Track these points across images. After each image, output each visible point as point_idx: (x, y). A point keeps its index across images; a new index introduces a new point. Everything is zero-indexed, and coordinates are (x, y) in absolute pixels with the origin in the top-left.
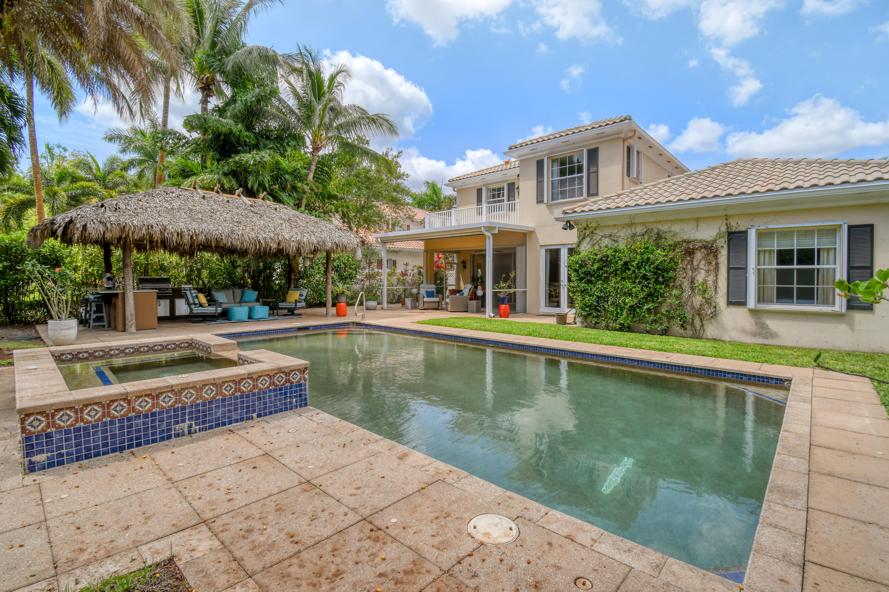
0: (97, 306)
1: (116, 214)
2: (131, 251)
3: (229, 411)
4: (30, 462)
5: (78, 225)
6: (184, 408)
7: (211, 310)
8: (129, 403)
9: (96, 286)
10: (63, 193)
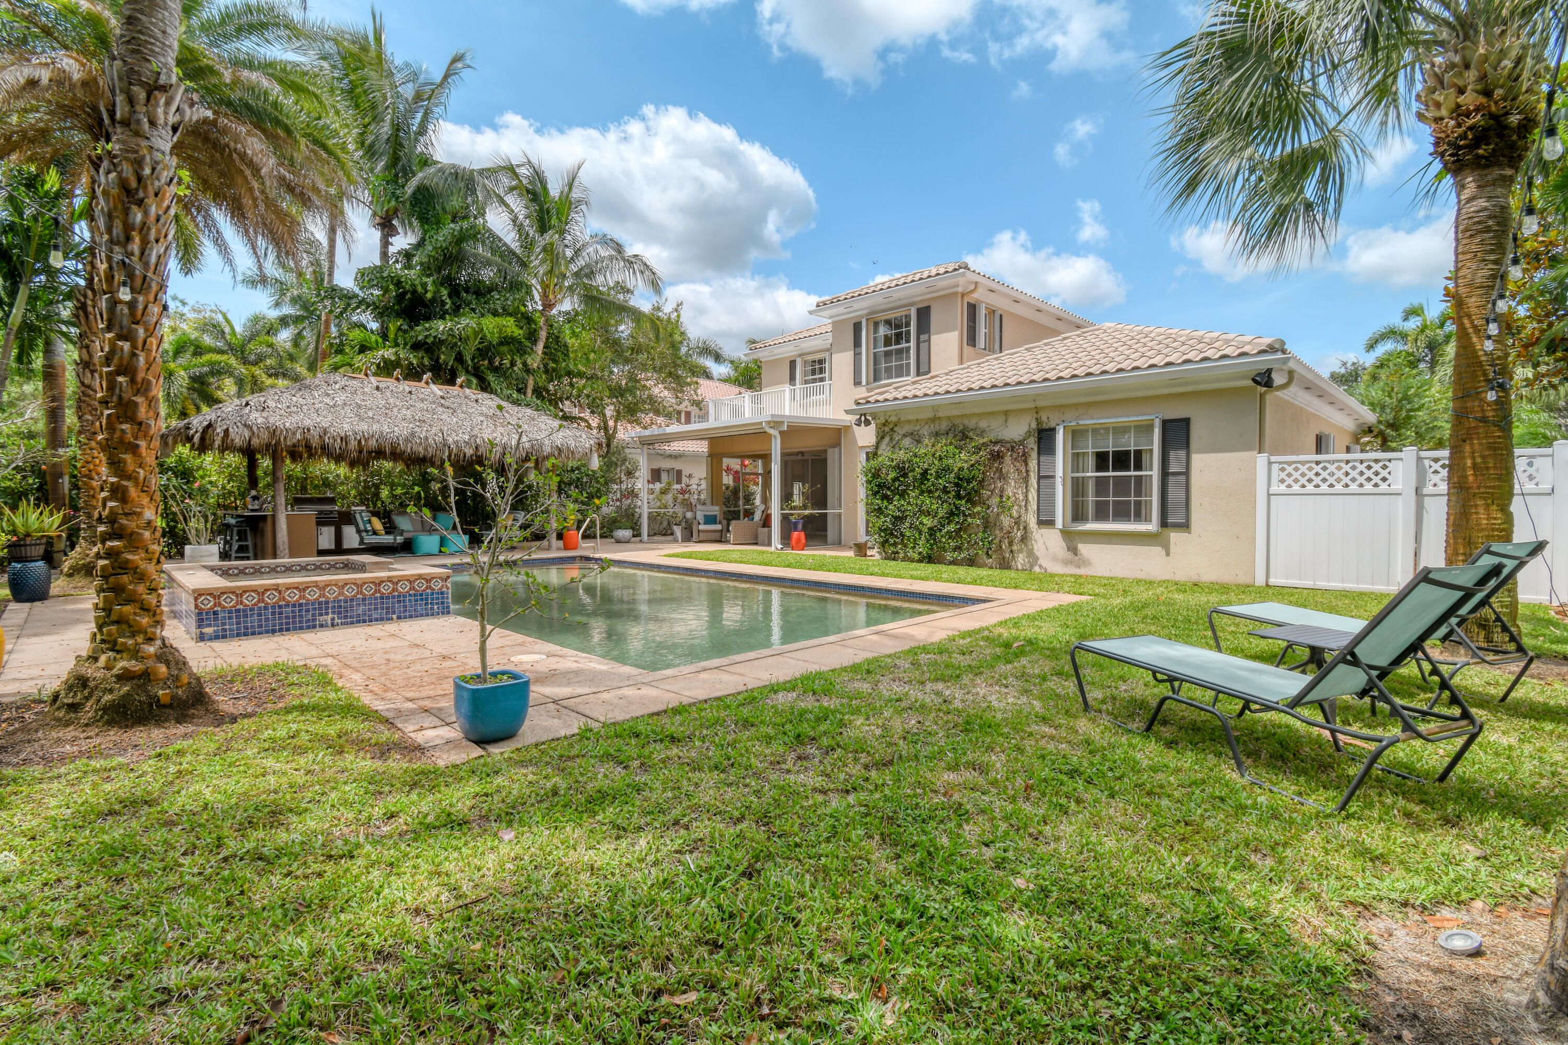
0: (239, 533)
1: (265, 414)
2: (283, 461)
3: (370, 610)
4: (201, 633)
5: (219, 430)
6: (327, 603)
7: (388, 539)
8: (280, 592)
9: (236, 508)
10: (182, 373)
